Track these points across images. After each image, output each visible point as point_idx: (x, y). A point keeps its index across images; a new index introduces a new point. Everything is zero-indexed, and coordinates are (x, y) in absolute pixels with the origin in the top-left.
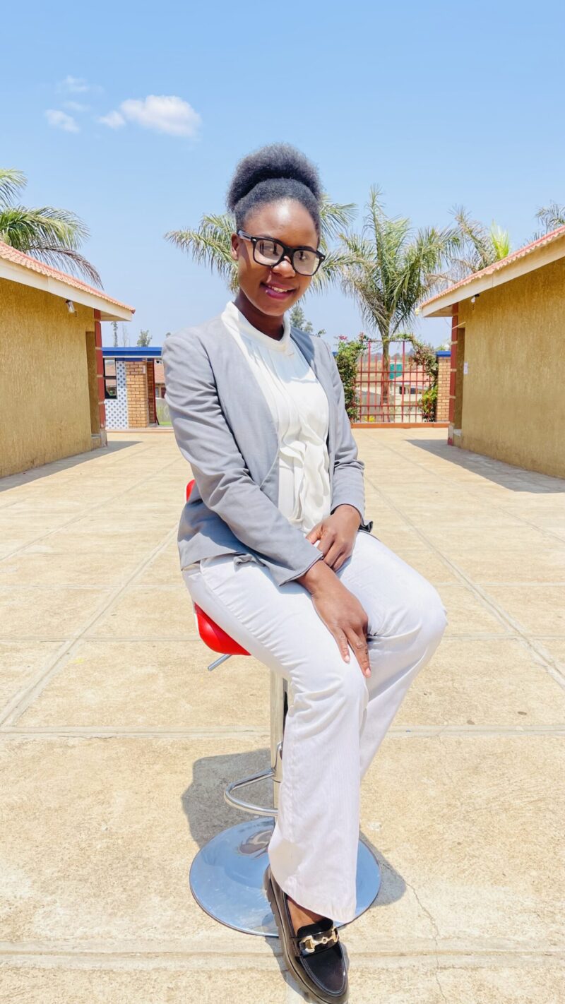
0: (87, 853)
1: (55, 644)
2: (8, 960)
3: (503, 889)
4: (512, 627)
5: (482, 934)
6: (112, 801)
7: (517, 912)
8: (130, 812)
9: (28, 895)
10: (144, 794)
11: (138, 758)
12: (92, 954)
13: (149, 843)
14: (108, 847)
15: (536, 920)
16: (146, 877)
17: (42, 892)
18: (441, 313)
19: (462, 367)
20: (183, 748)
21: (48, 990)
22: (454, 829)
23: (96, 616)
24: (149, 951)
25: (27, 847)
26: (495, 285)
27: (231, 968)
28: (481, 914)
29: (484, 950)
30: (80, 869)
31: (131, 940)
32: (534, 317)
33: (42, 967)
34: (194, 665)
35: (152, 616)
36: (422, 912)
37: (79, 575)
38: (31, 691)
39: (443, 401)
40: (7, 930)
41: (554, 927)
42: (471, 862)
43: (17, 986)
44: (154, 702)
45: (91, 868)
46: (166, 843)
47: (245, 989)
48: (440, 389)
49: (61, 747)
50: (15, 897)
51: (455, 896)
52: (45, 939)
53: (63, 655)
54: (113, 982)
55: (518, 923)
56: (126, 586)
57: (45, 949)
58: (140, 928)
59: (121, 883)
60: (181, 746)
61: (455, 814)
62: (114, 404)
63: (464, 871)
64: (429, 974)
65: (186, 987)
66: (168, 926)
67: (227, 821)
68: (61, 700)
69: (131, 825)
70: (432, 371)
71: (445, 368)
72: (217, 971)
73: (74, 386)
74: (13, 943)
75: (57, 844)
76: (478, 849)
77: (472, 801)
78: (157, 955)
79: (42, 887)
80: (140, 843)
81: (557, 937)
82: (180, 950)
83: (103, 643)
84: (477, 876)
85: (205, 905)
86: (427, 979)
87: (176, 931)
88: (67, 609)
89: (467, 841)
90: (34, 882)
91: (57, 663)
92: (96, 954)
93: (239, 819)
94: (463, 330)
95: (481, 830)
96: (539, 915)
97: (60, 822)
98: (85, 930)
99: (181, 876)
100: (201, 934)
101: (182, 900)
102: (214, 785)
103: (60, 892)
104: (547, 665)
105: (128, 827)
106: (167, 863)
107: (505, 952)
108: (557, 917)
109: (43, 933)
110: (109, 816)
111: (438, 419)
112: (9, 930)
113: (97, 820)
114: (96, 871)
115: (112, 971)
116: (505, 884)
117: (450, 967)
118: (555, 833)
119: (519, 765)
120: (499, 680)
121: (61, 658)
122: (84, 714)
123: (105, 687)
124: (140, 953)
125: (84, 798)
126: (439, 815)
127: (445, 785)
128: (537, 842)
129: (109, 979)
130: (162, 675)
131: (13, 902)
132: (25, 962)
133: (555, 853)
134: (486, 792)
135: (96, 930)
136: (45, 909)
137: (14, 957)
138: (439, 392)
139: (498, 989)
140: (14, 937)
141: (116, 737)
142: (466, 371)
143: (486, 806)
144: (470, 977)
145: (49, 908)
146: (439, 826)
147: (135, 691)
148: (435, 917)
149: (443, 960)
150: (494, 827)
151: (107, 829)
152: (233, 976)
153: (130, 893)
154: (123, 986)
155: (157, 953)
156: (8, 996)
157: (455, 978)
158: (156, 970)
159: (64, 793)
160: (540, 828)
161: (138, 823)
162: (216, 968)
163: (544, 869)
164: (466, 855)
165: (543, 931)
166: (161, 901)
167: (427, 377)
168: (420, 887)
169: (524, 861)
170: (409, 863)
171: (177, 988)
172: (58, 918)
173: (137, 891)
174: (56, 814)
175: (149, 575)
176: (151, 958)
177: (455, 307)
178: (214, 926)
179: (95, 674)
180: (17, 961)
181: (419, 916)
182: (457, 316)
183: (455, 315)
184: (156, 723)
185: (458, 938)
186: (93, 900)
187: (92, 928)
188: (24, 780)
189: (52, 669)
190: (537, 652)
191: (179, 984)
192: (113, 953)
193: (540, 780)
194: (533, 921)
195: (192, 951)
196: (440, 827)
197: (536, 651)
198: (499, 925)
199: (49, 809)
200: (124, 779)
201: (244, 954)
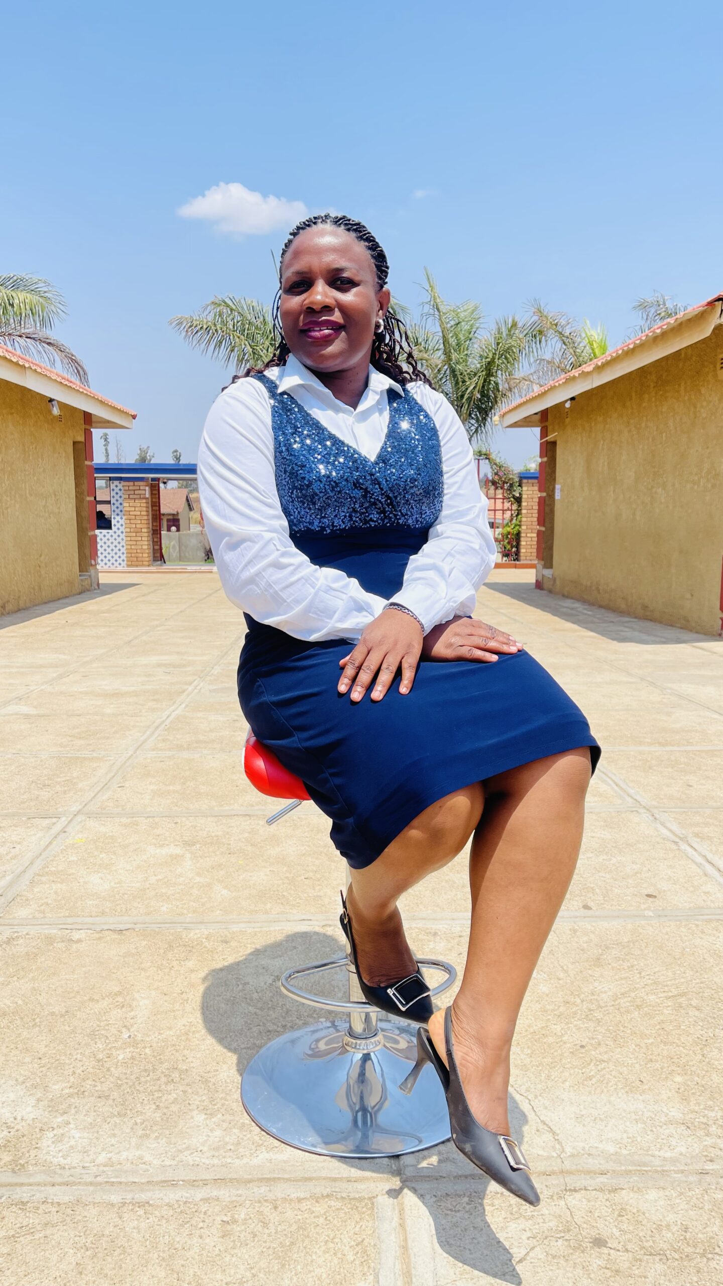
0: (107, 1065)
1: (47, 821)
2: (10, 1193)
3: (641, 1098)
4: (632, 798)
5: (619, 1150)
6: (134, 1003)
7: (661, 1124)
8: (159, 1016)
9: (32, 1116)
10: (175, 995)
11: (164, 953)
12: (121, 1183)
13: (186, 1052)
14: (133, 1058)
15: (686, 1133)
16: (184, 1092)
17: (49, 1112)
18: (526, 422)
19: (554, 489)
20: (222, 941)
21: (65, 1227)
22: (574, 1030)
23: (99, 788)
24: (194, 1178)
25: (27, 1060)
26: (594, 386)
27: (302, 1196)
28: (616, 1126)
29: (623, 1168)
30: (98, 1084)
31: (170, 1166)
32: (643, 425)
33: (55, 1201)
34: (230, 844)
35: (171, 788)
36: (541, 1126)
37: (72, 741)
38: (19, 876)
39: (528, 535)
40: (7, 1158)
41: (709, 1141)
42: (599, 1068)
43: (25, 1224)
44: (180, 887)
45: (112, 1083)
46: (208, 1052)
47: (322, 1220)
48: (524, 519)
49: (63, 941)
50: (15, 1119)
51: (582, 1107)
52: (58, 1167)
53: (58, 834)
54: (150, 1216)
55: (663, 1137)
56: (135, 753)
57: (59, 1180)
58: (181, 1152)
59: (153, 1099)
60: (220, 939)
61: (575, 1013)
62: (108, 536)
63: (590, 1078)
64: (555, 1198)
65: (246, 1220)
66: (217, 1149)
67: (286, 1026)
68: (59, 885)
69: (162, 1032)
70: (514, 497)
71: (531, 494)
72: (284, 1200)
73: (57, 511)
74: (15, 1173)
75: (66, 1055)
76: (606, 1053)
77: (596, 997)
78: (205, 1182)
79: (49, 1107)
80: (173, 1052)
81: (713, 1153)
82: (235, 1176)
83: (109, 819)
84: (607, 1083)
85: (262, 1122)
86: (553, 1204)
87: (228, 1154)
88: (59, 780)
89: (592, 1044)
90: (39, 1100)
91: (50, 843)
92: (126, 1184)
93: (300, 1023)
94: (554, 444)
95: (608, 1030)
96: (688, 1127)
97: (67, 1028)
98: (109, 1155)
99: (231, 1090)
100: (261, 1156)
101: (232, 1118)
102: (265, 983)
103: (73, 1111)
104: (677, 840)
105: (156, 1035)
106: (211, 1075)
107: (650, 1171)
108: (711, 1129)
109: (55, 1161)
110: (132, 1021)
111: (522, 558)
112: (9, 1158)
113: (117, 1026)
114: (119, 1086)
115: (148, 1203)
116: (644, 1091)
117: (581, 1189)
118: (701, 1032)
119: (651, 955)
120: (619, 859)
121: (56, 837)
122: (91, 903)
123: (116, 870)
124: (183, 1181)
125: (98, 1001)
126: (555, 1014)
127: (560, 979)
128: (679, 1044)
129: (145, 1213)
130: (188, 855)
131: (12, 1125)
132: (33, 1195)
133: (703, 1056)
134: (611, 987)
135: (124, 1155)
136: (55, 1132)
137: (18, 1189)
138: (522, 523)
139: (644, 1214)
140: (16, 1166)
141: (134, 929)
142: (558, 496)
143: (613, 1003)
144: (607, 1200)
145: (61, 1131)
146: (555, 1026)
147: (155, 875)
148: (558, 1132)
149: (572, 1182)
150: (625, 1027)
151: (130, 1037)
152: (305, 1205)
153: (165, 1111)
154: (164, 1221)
155: (205, 1180)
156: (13, 1236)
157: (589, 1201)
158: (206, 1200)
159: (72, 995)
160: (682, 1027)
161: (170, 1028)
162: (283, 1196)
163: (691, 1074)
164: (591, 1060)
165: (696, 1145)
166: (207, 1118)
167: (507, 505)
168: (536, 1097)
169: (666, 1065)
170: (521, 1070)
171: (235, 1221)
172: (72, 1143)
173: (174, 1108)
174: (62, 1020)
175: (164, 740)
176: (198, 1186)
177: (544, 415)
178: (277, 1147)
179: (101, 856)
180: (22, 1194)
181: (538, 1131)
182: (547, 426)
183: (543, 425)
184: (185, 911)
185: (589, 1155)
186: (117, 1120)
187: (118, 1153)
188: (17, 981)
189: (44, 850)
190: (665, 827)
191: (236, 1216)
192: (148, 1182)
193: (679, 972)
194: (681, 1134)
195: (250, 1177)
196: (558, 1028)
197: (663, 824)
198: (639, 1139)
199: (53, 1014)
200: (148, 978)
201: (317, 1179)
